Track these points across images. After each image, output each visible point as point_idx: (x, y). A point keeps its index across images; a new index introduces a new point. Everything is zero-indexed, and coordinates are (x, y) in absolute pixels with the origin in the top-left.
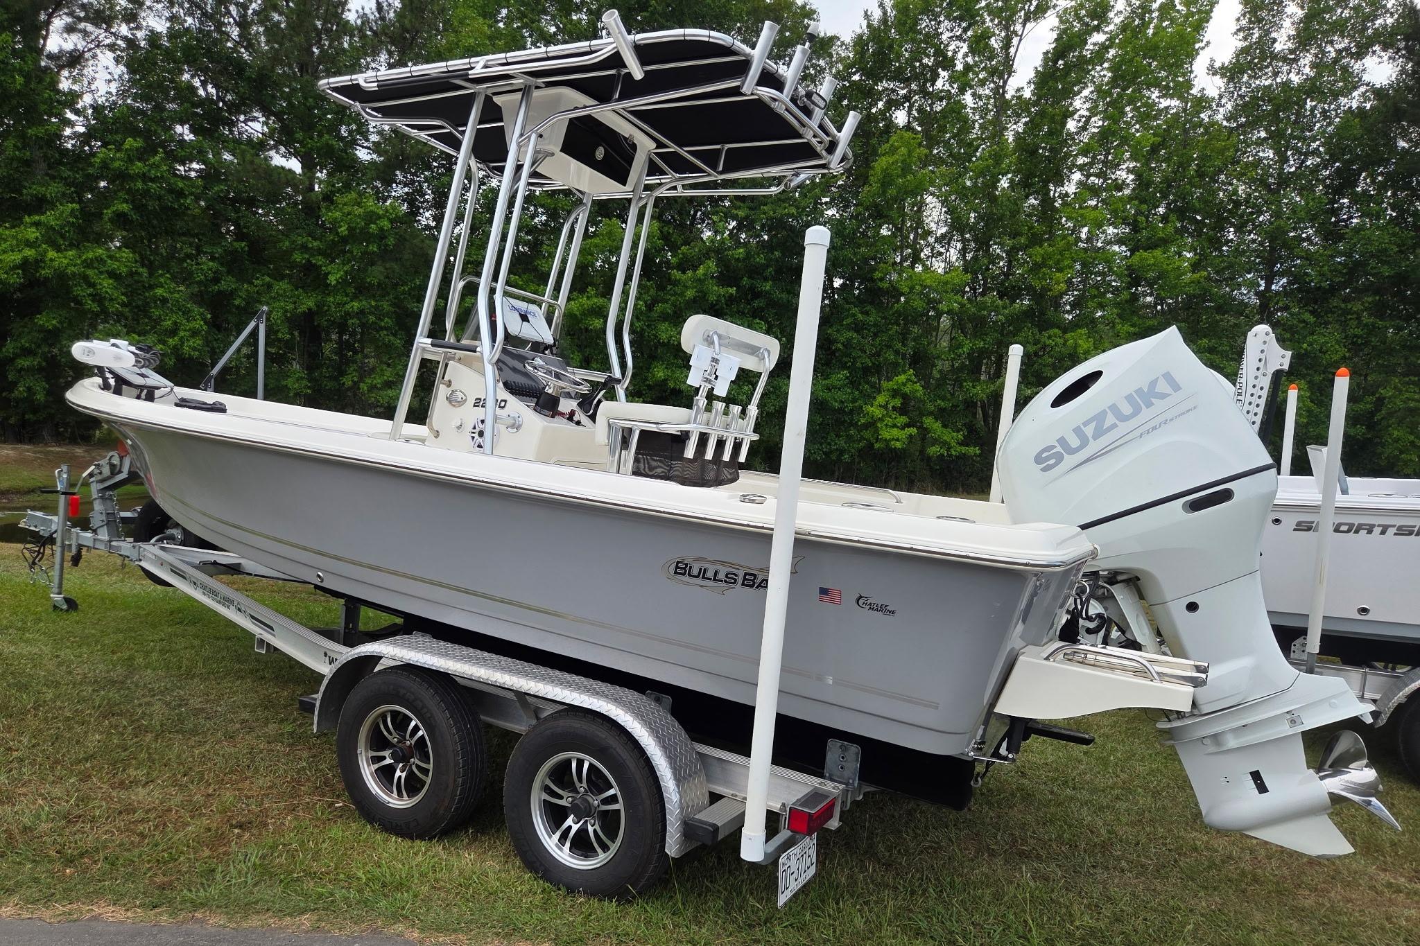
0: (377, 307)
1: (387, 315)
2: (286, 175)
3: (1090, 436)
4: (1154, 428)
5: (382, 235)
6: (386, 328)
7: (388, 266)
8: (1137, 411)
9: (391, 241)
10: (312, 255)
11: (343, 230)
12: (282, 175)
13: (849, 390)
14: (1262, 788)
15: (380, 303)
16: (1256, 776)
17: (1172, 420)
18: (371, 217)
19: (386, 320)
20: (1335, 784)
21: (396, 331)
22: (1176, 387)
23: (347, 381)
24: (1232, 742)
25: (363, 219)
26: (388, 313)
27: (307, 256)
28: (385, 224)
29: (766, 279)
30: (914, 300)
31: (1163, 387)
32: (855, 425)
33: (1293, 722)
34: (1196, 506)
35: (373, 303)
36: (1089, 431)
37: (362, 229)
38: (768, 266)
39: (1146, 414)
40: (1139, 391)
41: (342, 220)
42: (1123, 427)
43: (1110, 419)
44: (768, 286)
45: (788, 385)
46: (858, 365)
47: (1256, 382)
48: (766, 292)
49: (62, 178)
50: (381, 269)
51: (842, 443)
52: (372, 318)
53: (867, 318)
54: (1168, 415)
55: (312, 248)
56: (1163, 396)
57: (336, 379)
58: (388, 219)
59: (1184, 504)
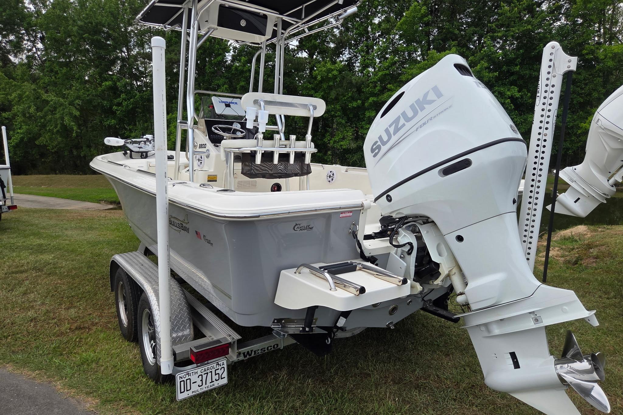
0: (334, 108)
1: (339, 110)
2: (298, 60)
3: (392, 133)
4: (424, 124)
5: (335, 77)
6: (339, 116)
7: (337, 90)
8: (416, 113)
9: (338, 79)
10: (310, 91)
11: (319, 78)
12: (296, 60)
13: (570, 116)
14: (517, 365)
15: (336, 106)
16: (513, 355)
17: (435, 117)
18: (330, 71)
19: (338, 112)
20: (564, 369)
21: (343, 117)
22: (439, 95)
23: (326, 140)
24: (496, 331)
25: (326, 72)
26: (339, 109)
27: (308, 91)
28: (335, 73)
29: (517, 65)
30: (608, 62)
31: (432, 96)
32: (575, 134)
33: (536, 320)
34: (447, 172)
35: (333, 107)
36: (392, 130)
37: (326, 77)
38: (517, 58)
39: (421, 115)
40: (418, 101)
41: (319, 74)
42: (408, 125)
43: (402, 121)
44: (518, 68)
45: (533, 118)
46: (575, 102)
47: (548, 82)
48: (517, 72)
49: (224, 77)
50: (335, 92)
51: (568, 145)
52: (333, 113)
53: (579, 77)
54: (432, 115)
55: (309, 88)
56: (431, 102)
57: (322, 140)
58: (337, 70)
59: (440, 171)
